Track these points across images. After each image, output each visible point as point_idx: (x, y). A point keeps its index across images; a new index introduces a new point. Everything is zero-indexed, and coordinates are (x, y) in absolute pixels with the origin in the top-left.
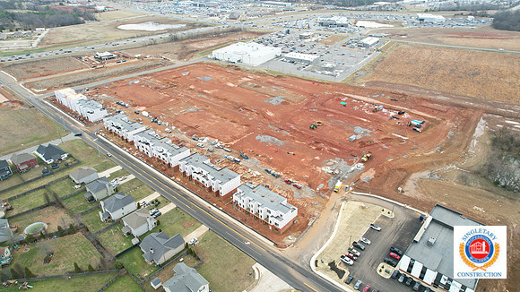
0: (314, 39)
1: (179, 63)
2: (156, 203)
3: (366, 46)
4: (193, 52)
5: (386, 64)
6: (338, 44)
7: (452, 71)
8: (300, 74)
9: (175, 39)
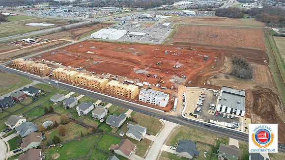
0: (139, 25)
1: (74, 42)
2: (102, 104)
3: (166, 27)
4: (78, 35)
5: (178, 35)
6: (152, 27)
7: (207, 35)
8: (140, 41)
9: (65, 30)
